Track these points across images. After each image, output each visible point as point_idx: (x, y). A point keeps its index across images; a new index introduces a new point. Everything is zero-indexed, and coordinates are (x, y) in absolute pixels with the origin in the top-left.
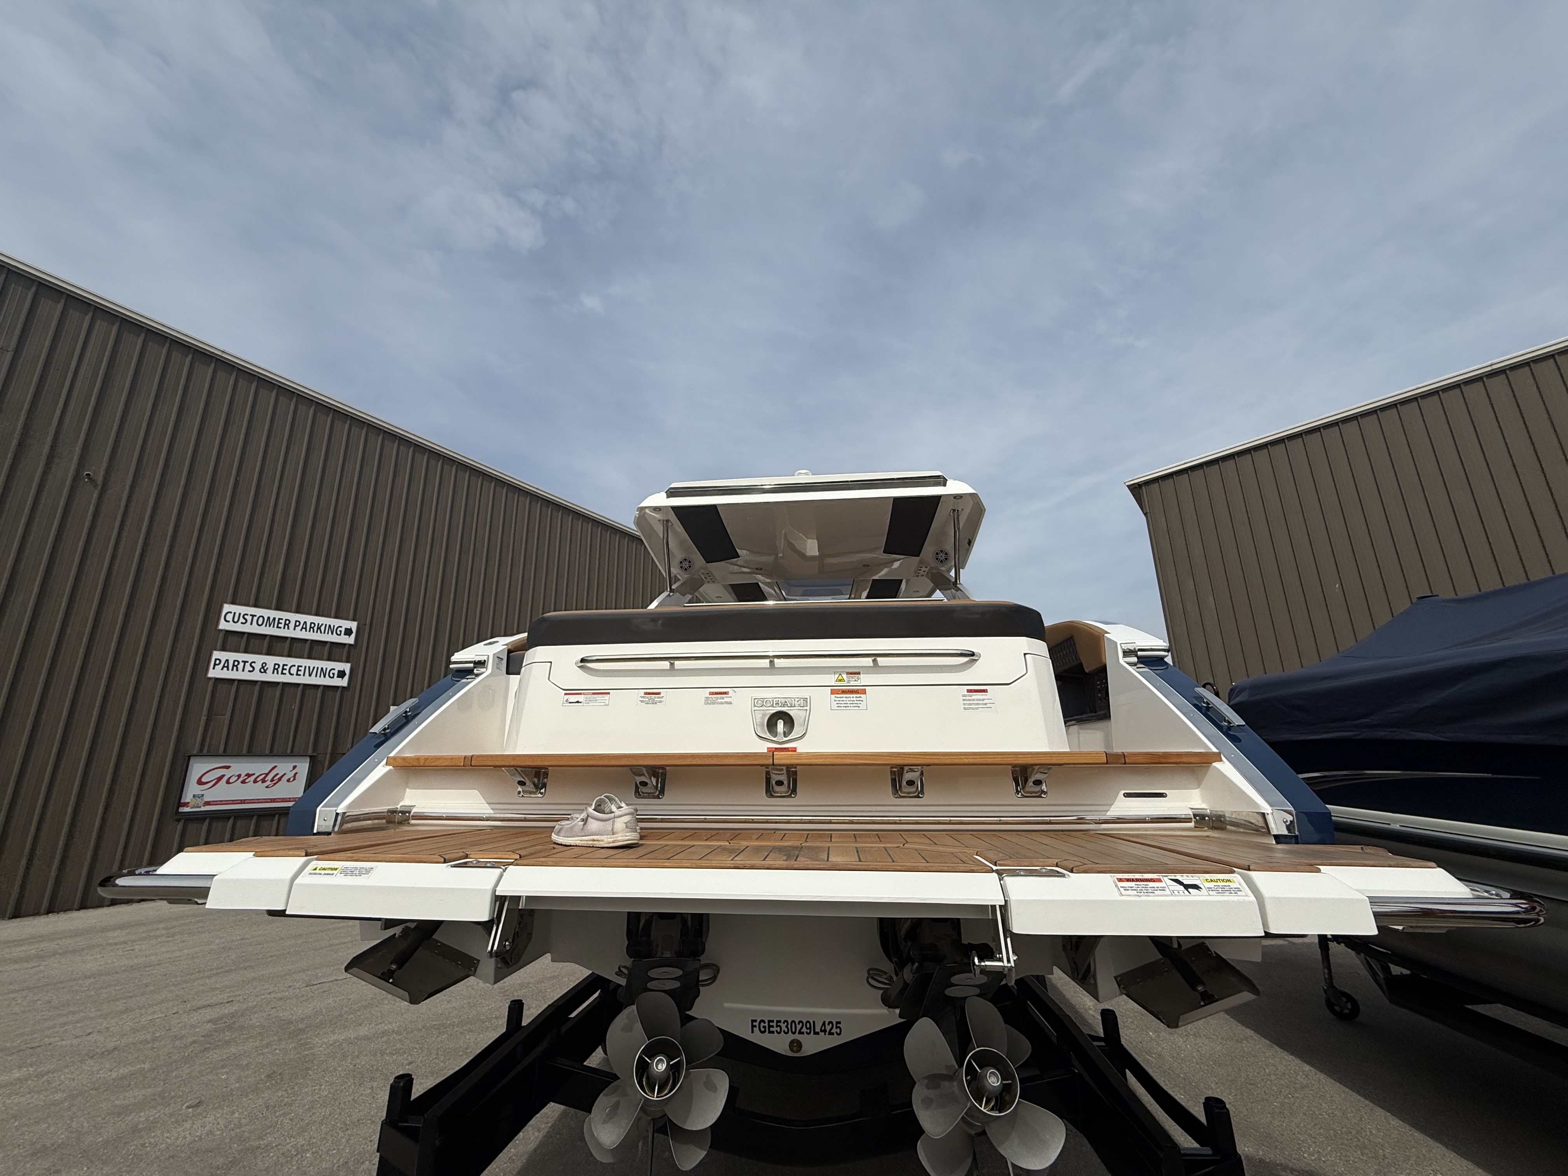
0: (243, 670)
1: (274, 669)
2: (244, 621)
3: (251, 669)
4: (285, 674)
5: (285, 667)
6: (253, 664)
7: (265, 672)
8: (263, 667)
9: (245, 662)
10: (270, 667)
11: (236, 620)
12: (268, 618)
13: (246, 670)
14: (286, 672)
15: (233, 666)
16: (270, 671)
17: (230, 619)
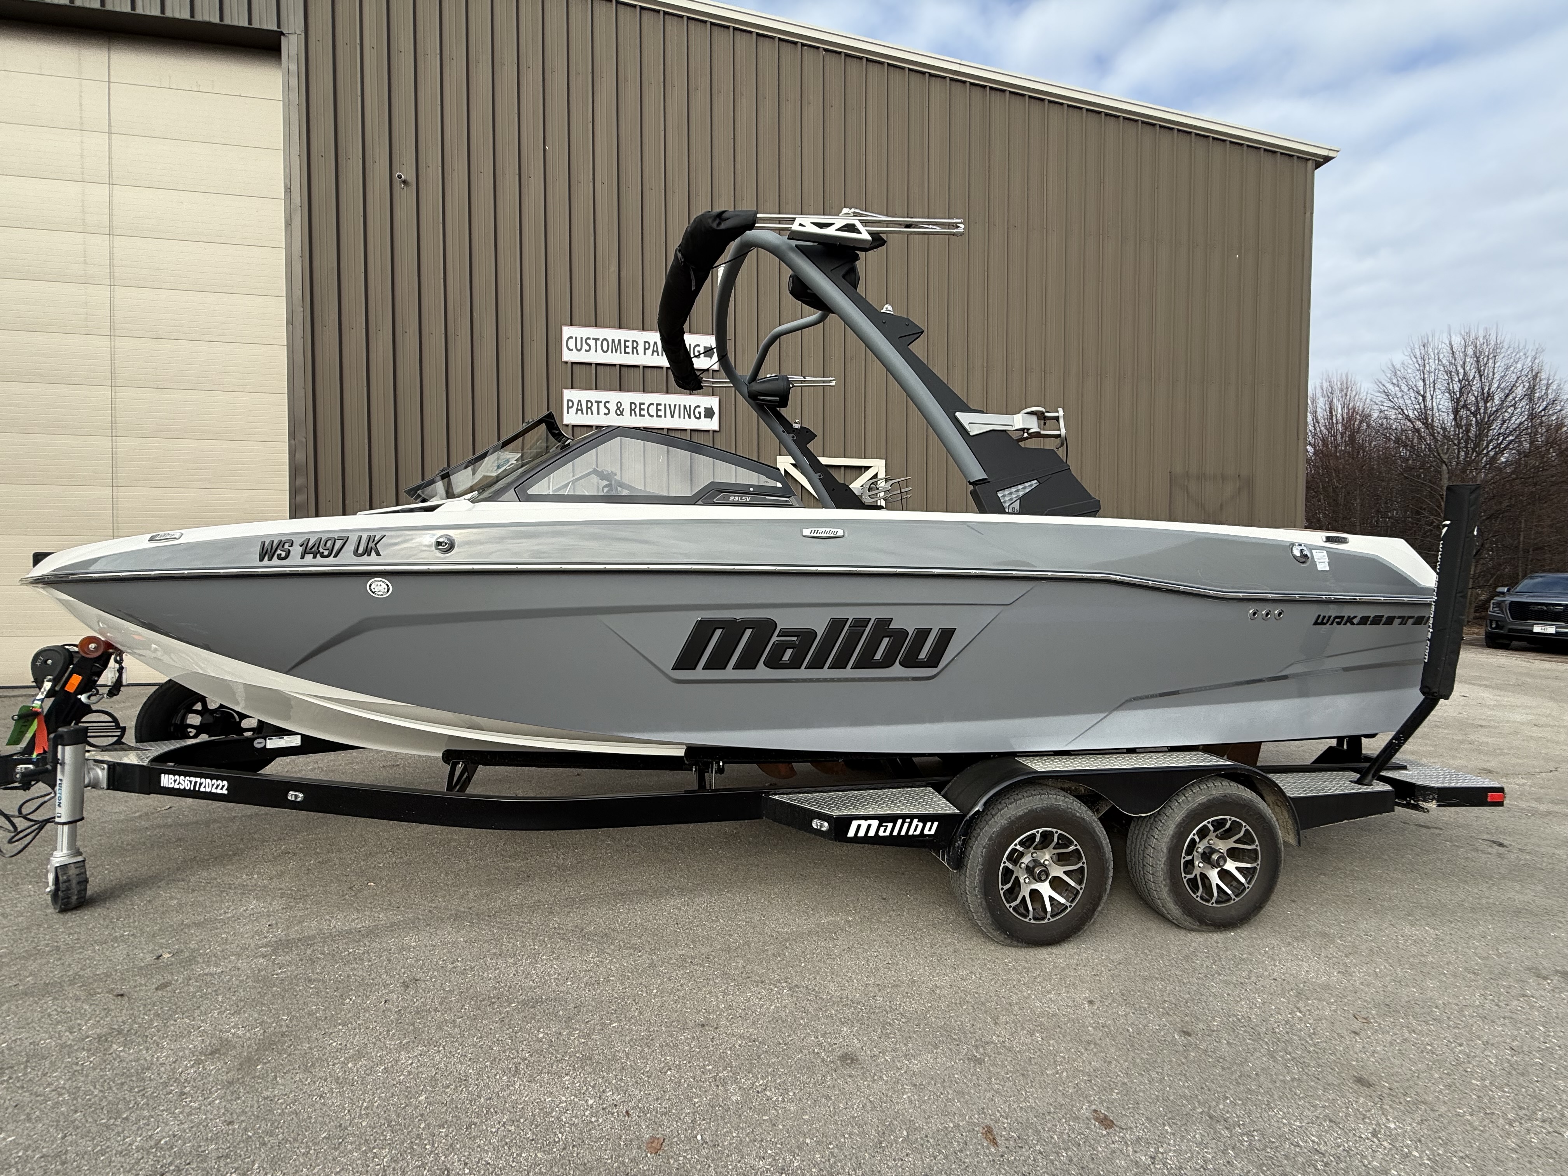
0: (598, 414)
1: (631, 409)
2: (588, 349)
3: (607, 411)
4: (644, 416)
5: (643, 407)
6: (607, 405)
7: (622, 414)
8: (618, 408)
9: (598, 402)
12: (613, 341)
13: (602, 412)
14: (644, 412)
15: (587, 408)
16: (626, 412)
17: (572, 346)
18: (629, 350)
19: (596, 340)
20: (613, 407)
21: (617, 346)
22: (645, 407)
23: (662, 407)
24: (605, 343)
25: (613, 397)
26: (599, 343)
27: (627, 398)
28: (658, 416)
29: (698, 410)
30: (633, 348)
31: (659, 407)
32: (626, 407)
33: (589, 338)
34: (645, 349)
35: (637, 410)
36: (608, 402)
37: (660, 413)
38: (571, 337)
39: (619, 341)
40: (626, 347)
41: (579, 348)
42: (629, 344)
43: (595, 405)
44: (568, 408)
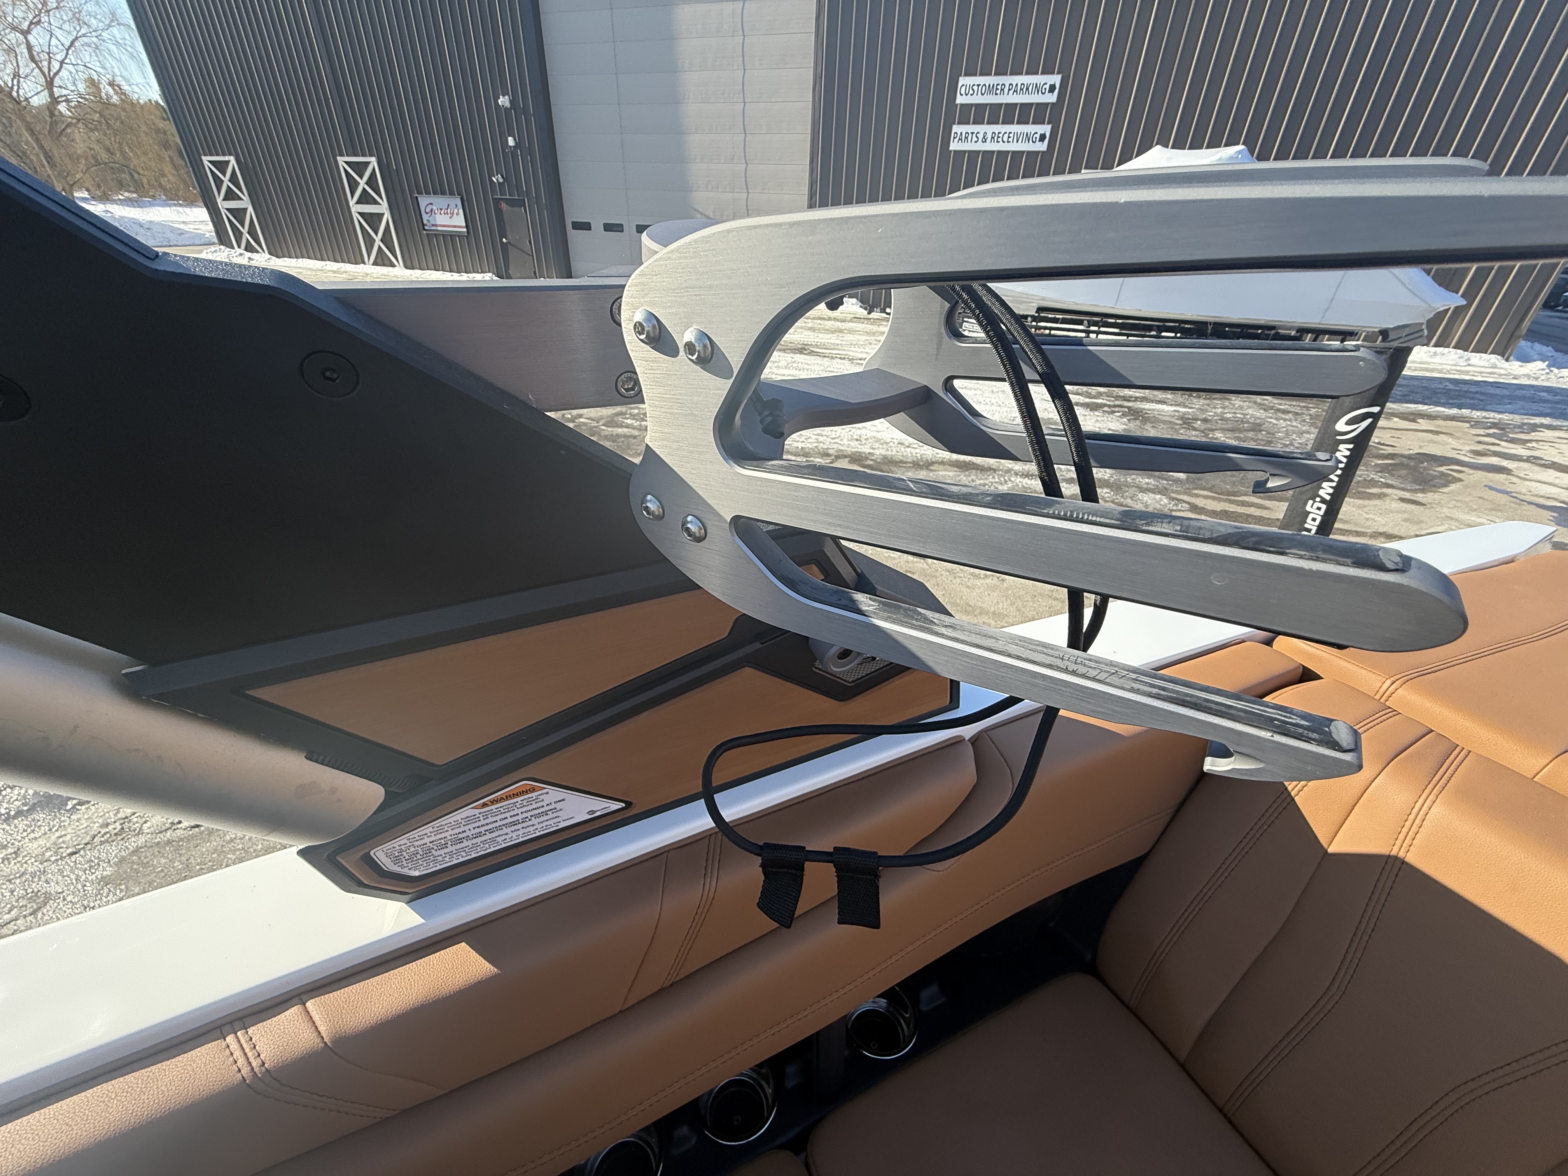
1: (992, 137)
3: (977, 140)
4: (999, 142)
6: (978, 135)
8: (984, 137)
9: (972, 133)
12: (989, 85)
13: (973, 141)
14: (1000, 140)
15: (965, 138)
16: (989, 140)
17: (963, 92)
18: (998, 92)
19: (978, 85)
20: (981, 136)
21: (991, 89)
22: (1001, 135)
23: (1011, 135)
24: (984, 87)
25: (981, 129)
26: (980, 87)
27: (990, 129)
28: (1008, 142)
29: (1035, 136)
30: (1002, 90)
31: (1010, 135)
32: (989, 136)
33: (974, 85)
34: (1009, 90)
35: (996, 138)
36: (978, 133)
37: (1010, 140)
38: (963, 85)
39: (993, 85)
40: (997, 89)
41: (967, 92)
42: (999, 87)
43: (970, 135)
44: (954, 138)
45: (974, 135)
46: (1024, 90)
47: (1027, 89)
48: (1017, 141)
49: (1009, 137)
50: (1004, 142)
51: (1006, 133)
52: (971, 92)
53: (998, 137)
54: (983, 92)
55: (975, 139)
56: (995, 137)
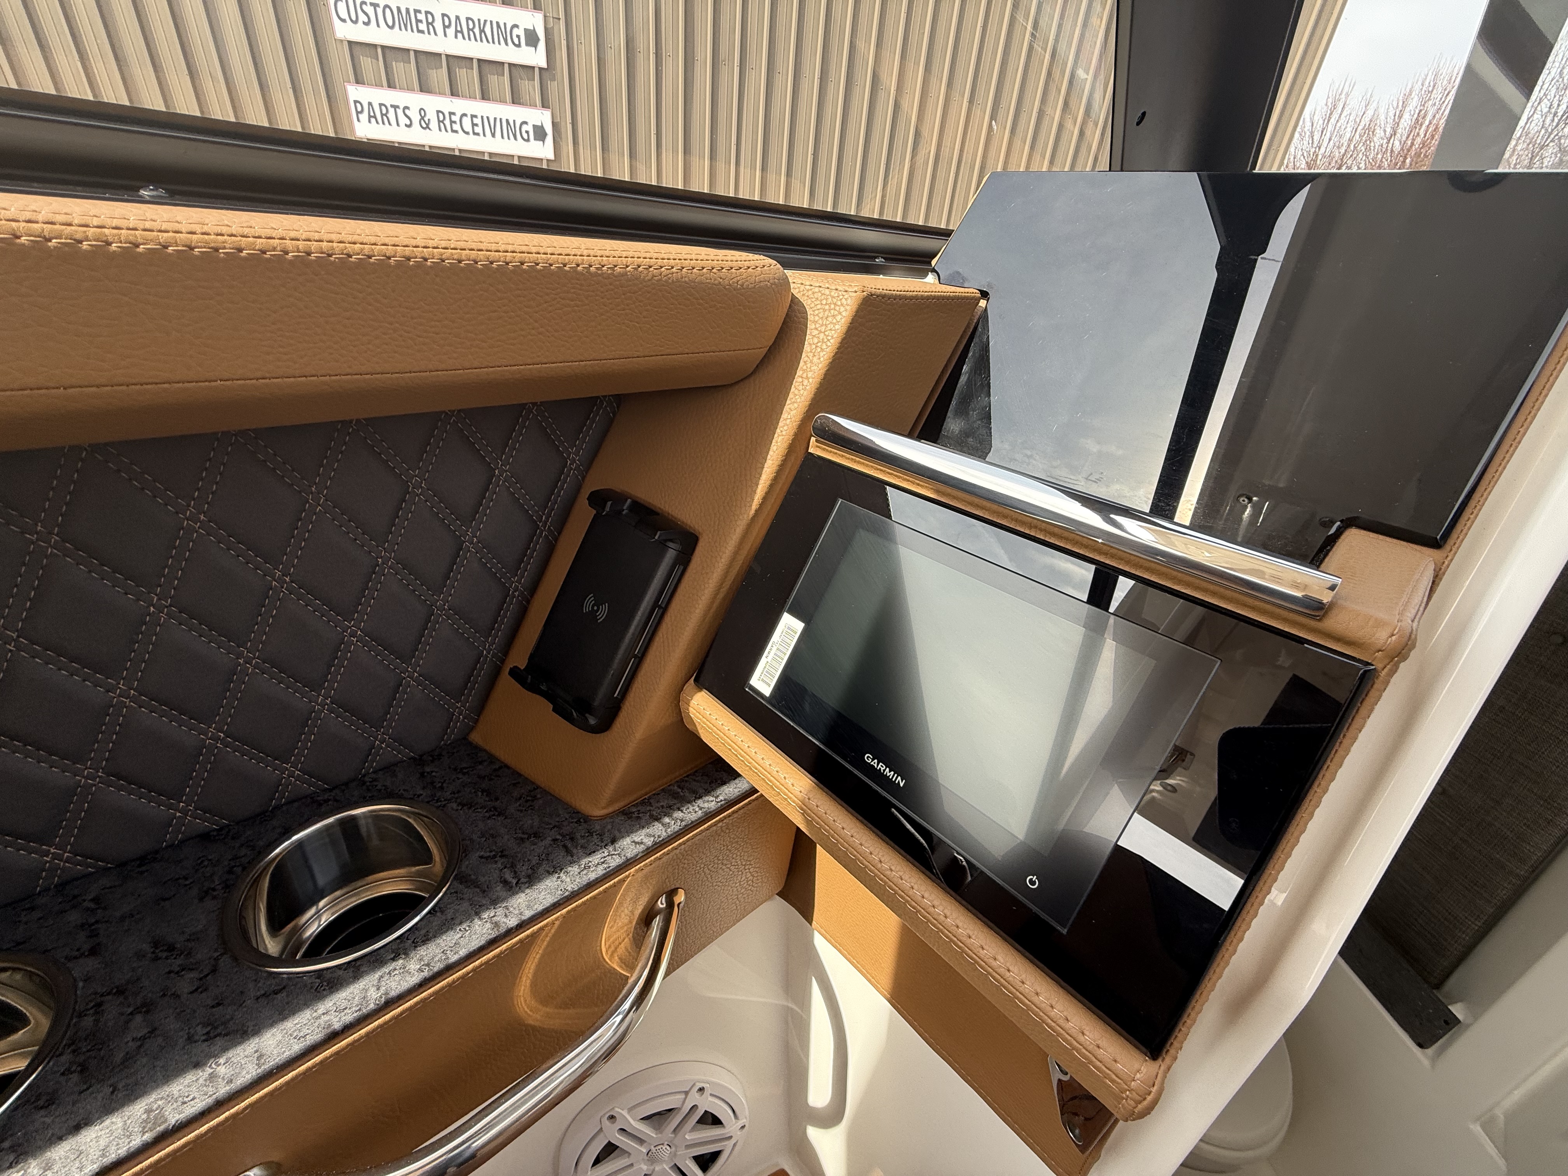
0: (398, 125)
1: (439, 121)
2: (366, 20)
3: (408, 123)
4: (456, 132)
5: (454, 118)
6: (407, 111)
7: (428, 127)
8: (422, 118)
9: (395, 107)
10: (431, 116)
11: (354, 18)
13: (402, 123)
15: (382, 115)
16: (434, 124)
17: (344, 14)
20: (414, 115)
21: (405, 19)
23: (478, 121)
24: (388, 11)
25: (413, 100)
26: (380, 11)
27: (430, 103)
28: (474, 134)
29: (525, 127)
30: (428, 24)
33: (365, 3)
34: (445, 27)
36: (407, 108)
37: (476, 130)
39: (408, 10)
40: (418, 21)
42: (421, 17)
44: (358, 113)
45: (400, 112)
46: (477, 30)
47: (482, 31)
48: (493, 135)
49: (474, 125)
50: (467, 133)
51: (465, 115)
52: (363, 18)
53: (452, 122)
54: (390, 23)
55: (403, 120)
56: (445, 120)
